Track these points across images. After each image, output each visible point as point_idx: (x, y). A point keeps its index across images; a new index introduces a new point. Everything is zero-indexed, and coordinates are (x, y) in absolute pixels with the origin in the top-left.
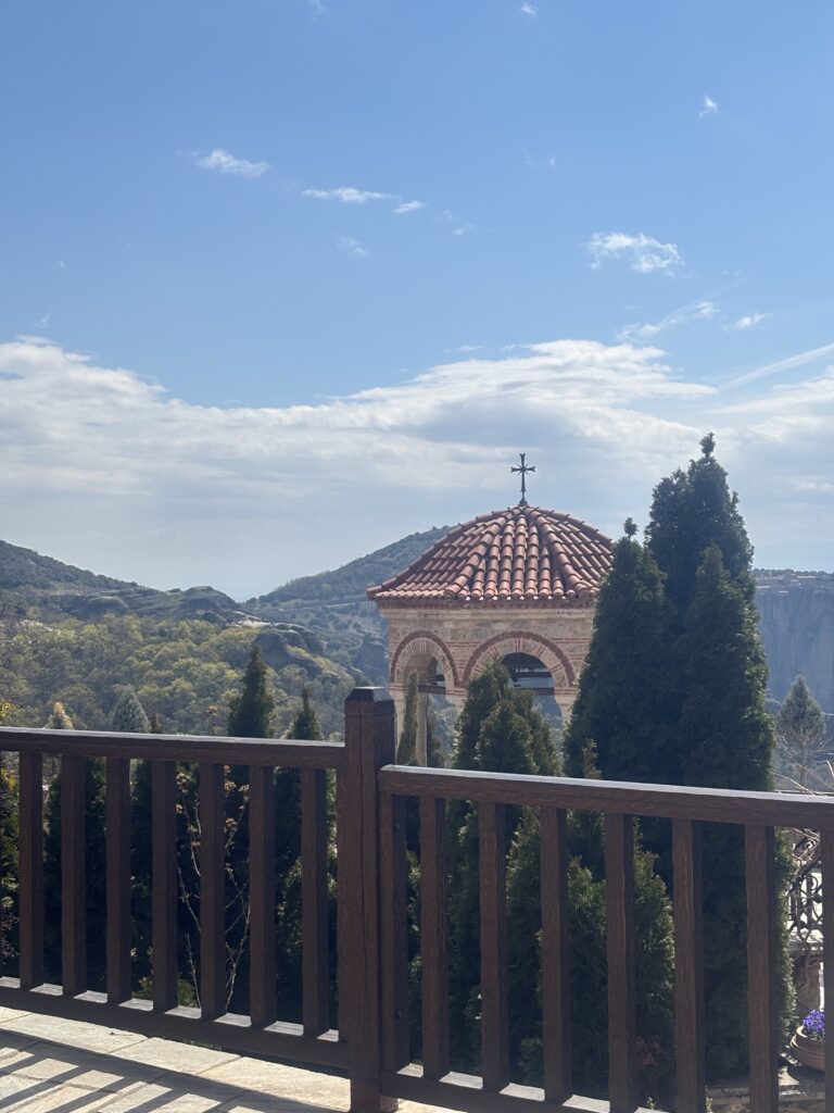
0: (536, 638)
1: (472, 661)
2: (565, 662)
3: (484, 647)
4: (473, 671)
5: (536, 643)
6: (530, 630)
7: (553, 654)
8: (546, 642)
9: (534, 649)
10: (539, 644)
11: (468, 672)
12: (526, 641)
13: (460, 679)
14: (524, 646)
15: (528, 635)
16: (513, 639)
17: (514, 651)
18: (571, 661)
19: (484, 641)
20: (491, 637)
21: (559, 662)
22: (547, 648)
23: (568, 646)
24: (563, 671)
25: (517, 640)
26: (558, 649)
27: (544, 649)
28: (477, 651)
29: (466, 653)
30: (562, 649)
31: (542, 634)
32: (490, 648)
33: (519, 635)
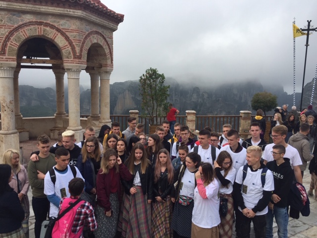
0: (52, 27)
2: (71, 44)
3: (17, 29)
4: (9, 45)
5: (52, 30)
6: (48, 22)
7: (63, 38)
8: (58, 30)
9: (51, 34)
10: (54, 31)
11: (4, 46)
12: (45, 28)
14: (44, 31)
15: (47, 25)
16: (36, 26)
17: (38, 34)
18: (74, 43)
19: (16, 26)
20: (21, 23)
21: (67, 43)
22: (59, 34)
23: (72, 34)
24: (70, 49)
25: (40, 27)
26: (66, 35)
27: (57, 35)
28: (11, 31)
29: (3, 33)
30: (68, 35)
31: (56, 25)
32: (20, 30)
33: (40, 23)
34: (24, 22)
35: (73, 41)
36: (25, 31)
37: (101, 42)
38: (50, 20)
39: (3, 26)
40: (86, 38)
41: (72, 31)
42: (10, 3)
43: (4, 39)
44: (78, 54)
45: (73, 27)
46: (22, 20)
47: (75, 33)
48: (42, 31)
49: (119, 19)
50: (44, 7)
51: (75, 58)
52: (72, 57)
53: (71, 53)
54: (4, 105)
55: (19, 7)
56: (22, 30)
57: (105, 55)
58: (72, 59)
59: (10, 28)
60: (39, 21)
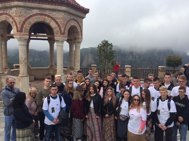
0: (49, 16)
1: (24, 23)
2: (59, 26)
3: (29, 18)
4: (24, 27)
5: (48, 18)
6: (47, 14)
8: (52, 18)
9: (48, 20)
10: (50, 19)
11: (22, 27)
12: (45, 17)
13: (19, 29)
14: (44, 19)
15: (46, 15)
16: (40, 16)
17: (40, 20)
18: (61, 26)
19: (29, 16)
20: (31, 14)
21: (57, 26)
22: (52, 20)
23: (59, 20)
24: (58, 29)
25: (42, 16)
26: (56, 21)
27: (51, 21)
28: (26, 19)
29: (22, 20)
30: (58, 21)
31: (51, 15)
32: (31, 18)
33: (42, 14)
34: (33, 14)
35: (60, 24)
36: (34, 18)
37: (76, 25)
38: (47, 13)
39: (21, 16)
40: (67, 23)
41: (60, 19)
42: (25, 3)
43: (22, 23)
44: (63, 32)
45: (60, 16)
46: (32, 13)
47: (61, 20)
48: (43, 19)
49: (86, 11)
50: (44, 5)
51: (61, 34)
52: (60, 33)
53: (59, 31)
54: (22, 60)
55: (30, 5)
56: (32, 18)
57: (78, 32)
58: (59, 35)
59: (25, 17)
60: (41, 13)
